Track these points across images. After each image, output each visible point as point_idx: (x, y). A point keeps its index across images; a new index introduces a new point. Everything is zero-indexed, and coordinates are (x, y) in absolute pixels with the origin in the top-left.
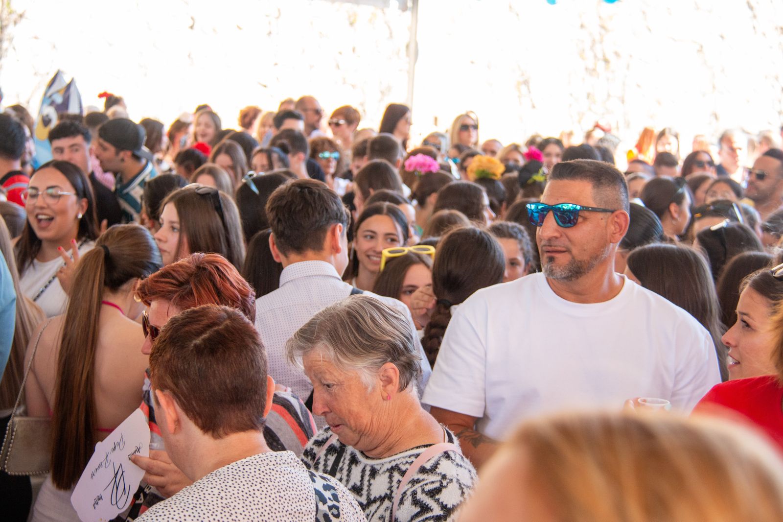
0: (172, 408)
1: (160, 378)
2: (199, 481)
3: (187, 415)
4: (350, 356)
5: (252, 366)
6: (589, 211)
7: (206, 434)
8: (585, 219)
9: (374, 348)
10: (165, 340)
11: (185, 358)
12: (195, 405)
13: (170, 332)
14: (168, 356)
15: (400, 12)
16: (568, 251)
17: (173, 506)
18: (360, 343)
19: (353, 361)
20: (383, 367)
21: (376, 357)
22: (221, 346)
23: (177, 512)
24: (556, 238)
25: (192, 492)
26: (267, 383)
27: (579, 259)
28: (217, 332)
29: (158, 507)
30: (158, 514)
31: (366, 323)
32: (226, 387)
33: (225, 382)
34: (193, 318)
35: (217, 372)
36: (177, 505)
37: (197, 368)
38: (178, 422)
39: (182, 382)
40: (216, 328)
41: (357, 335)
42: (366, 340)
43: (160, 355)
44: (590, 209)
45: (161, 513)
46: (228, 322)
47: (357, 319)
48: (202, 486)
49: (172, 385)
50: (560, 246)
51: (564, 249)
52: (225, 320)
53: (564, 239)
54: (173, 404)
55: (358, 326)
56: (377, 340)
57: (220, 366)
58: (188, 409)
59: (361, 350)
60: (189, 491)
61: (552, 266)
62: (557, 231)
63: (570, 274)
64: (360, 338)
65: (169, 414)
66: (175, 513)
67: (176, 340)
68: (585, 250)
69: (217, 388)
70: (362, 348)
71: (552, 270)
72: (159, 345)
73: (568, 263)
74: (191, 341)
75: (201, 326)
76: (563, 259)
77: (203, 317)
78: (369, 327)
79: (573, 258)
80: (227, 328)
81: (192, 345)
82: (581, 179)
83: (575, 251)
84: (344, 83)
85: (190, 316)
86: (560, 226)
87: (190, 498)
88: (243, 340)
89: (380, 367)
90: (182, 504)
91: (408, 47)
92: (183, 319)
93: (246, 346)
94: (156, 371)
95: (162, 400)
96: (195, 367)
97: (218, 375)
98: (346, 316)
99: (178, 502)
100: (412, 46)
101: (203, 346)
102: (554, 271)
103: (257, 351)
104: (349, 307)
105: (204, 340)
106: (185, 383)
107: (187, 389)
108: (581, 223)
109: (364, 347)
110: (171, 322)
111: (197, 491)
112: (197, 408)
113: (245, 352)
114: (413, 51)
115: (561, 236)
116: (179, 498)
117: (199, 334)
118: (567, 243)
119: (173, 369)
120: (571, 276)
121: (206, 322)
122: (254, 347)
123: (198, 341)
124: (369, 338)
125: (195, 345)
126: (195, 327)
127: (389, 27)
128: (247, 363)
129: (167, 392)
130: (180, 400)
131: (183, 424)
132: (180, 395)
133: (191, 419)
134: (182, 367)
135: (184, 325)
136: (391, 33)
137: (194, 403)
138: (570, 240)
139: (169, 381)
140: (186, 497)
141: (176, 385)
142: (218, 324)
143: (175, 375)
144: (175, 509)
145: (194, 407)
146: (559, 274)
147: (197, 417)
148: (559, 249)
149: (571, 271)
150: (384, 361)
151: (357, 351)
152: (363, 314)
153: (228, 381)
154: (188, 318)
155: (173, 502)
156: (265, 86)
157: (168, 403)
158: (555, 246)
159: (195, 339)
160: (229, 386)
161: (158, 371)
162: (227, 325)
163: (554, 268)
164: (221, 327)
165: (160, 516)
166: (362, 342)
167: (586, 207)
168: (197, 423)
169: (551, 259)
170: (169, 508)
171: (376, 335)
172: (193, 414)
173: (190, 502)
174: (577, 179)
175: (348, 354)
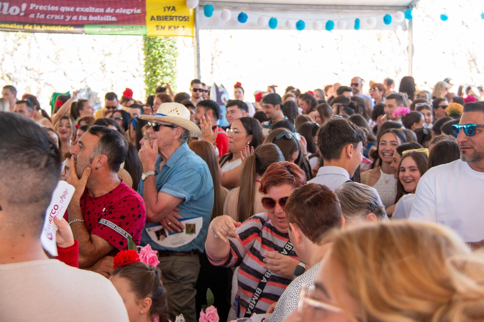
0: (297, 231)
1: (291, 218)
2: (314, 266)
3: (305, 235)
4: (351, 214)
5: (335, 211)
6: (481, 127)
7: (315, 243)
8: (480, 131)
9: (361, 208)
10: (293, 200)
11: (303, 208)
12: (308, 230)
13: (295, 196)
14: (295, 207)
15: (403, 31)
16: (472, 147)
17: (305, 278)
18: (354, 207)
19: (353, 216)
20: (368, 216)
21: (364, 212)
22: (319, 202)
23: (307, 280)
24: (466, 141)
25: (313, 271)
26: (341, 219)
27: (478, 151)
28: (317, 195)
29: (298, 279)
30: (299, 282)
31: (354, 196)
32: (323, 220)
33: (322, 219)
34: (305, 189)
35: (318, 214)
36: (307, 277)
37: (309, 212)
38: (300, 238)
39: (302, 219)
40: (316, 193)
41: (351, 203)
42: (357, 205)
43: (291, 207)
44: (482, 126)
45: (300, 281)
46: (322, 191)
47: (349, 195)
48: (316, 268)
49: (297, 221)
50: (468, 145)
51: (470, 147)
52: (320, 189)
53: (470, 141)
54: (298, 230)
55: (351, 198)
56: (362, 203)
57: (320, 211)
58: (305, 232)
59: (355, 210)
60: (311, 271)
61: (464, 156)
62: (466, 138)
63: (474, 159)
64: (353, 204)
65: (296, 234)
66: (306, 281)
67: (298, 200)
68: (481, 147)
69: (319, 222)
70: (356, 209)
71: (464, 158)
72: (290, 202)
73: (472, 153)
74: (305, 200)
75: (310, 193)
76: (470, 152)
77: (310, 188)
78: (356, 198)
79: (475, 151)
80: (322, 193)
81: (306, 202)
82: (478, 111)
83: (476, 147)
84: (377, 69)
85: (304, 188)
86: (467, 135)
87: (312, 274)
88: (329, 199)
89: (366, 216)
90: (309, 277)
91: (408, 48)
92: (301, 190)
93: (331, 202)
94: (289, 214)
95: (293, 228)
96: (308, 212)
97: (319, 215)
98: (343, 195)
99: (307, 276)
100: (410, 48)
101: (311, 202)
102: (465, 158)
103: (336, 204)
104: (344, 190)
105: (311, 199)
106: (303, 219)
107: (304, 222)
108: (478, 133)
109: (356, 208)
110: (295, 191)
111: (315, 271)
112: (310, 232)
113: (331, 204)
114: (411, 50)
115: (468, 140)
116: (307, 274)
117: (309, 196)
118: (472, 144)
119: (297, 213)
120: (475, 160)
121: (311, 190)
122: (335, 202)
123: (308, 200)
124: (358, 203)
125: (307, 202)
126: (307, 193)
127: (399, 39)
128: (332, 210)
129: (295, 224)
130: (301, 228)
131: (303, 239)
132: (301, 225)
133: (307, 237)
134: (302, 212)
135: (301, 192)
136: (400, 43)
137: (308, 228)
138: (473, 142)
139: (295, 219)
140: (310, 274)
141: (299, 220)
142: (318, 192)
143: (298, 216)
144: (306, 279)
145: (308, 231)
146: (468, 159)
147: (310, 235)
148: (468, 146)
149: (474, 158)
150: (368, 213)
151: (353, 211)
152: (351, 192)
153: (324, 218)
154: (303, 189)
155: (304, 276)
156: (337, 74)
157: (295, 229)
158: (465, 145)
159: (307, 199)
160: (324, 220)
161: (290, 214)
162: (321, 192)
163: (465, 156)
164: (319, 193)
165: (300, 283)
166: (355, 206)
167: (479, 125)
168: (309, 238)
169: (464, 152)
170: (303, 279)
171: (361, 201)
172: (308, 234)
173: (313, 276)
174: (476, 111)
175: (349, 213)
